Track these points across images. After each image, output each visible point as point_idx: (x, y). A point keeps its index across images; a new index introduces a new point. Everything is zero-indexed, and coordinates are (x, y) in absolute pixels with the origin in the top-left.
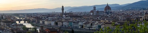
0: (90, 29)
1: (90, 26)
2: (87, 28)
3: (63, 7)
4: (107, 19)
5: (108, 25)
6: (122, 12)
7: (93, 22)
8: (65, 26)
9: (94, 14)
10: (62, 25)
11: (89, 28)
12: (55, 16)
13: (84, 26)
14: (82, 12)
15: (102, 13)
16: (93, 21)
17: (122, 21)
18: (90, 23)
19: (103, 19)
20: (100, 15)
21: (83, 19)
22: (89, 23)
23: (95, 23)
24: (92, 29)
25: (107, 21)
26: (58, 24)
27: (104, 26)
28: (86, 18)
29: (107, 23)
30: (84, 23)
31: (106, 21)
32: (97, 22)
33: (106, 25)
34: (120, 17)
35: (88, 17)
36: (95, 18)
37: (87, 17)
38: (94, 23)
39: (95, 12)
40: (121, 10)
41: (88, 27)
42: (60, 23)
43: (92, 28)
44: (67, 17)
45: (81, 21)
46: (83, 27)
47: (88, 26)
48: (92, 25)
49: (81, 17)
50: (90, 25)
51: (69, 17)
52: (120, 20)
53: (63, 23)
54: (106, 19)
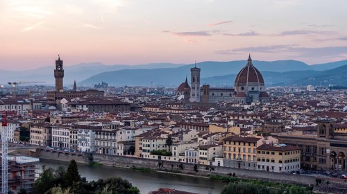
0: (163, 158)
1: (161, 148)
2: (151, 157)
3: (59, 63)
4: (237, 123)
5: (237, 146)
6: (314, 94)
7: (176, 130)
8: (61, 144)
9: (192, 100)
10: (49, 142)
11: (156, 157)
12: (25, 103)
13: (137, 146)
14: (145, 89)
15: (225, 94)
16: (177, 126)
17: (299, 134)
18: (165, 136)
19: (222, 122)
20: (214, 105)
21: (140, 119)
22: (159, 133)
23: (186, 137)
24: (172, 159)
25: (236, 131)
26: (32, 134)
27: (219, 149)
28: (155, 114)
29: (232, 139)
30: (139, 132)
31: (231, 130)
32: (194, 132)
33: (227, 145)
34: (295, 117)
35: (164, 108)
36: (192, 114)
37: (158, 110)
38: (181, 138)
39: (196, 92)
40: (310, 88)
41: (153, 153)
42: (41, 130)
43: (170, 154)
44: (74, 106)
45: (128, 124)
46: (132, 150)
47: (156, 149)
48: (169, 142)
49: (133, 109)
50: (164, 142)
51: (85, 108)
52: (294, 129)
53: (50, 132)
54: (231, 123)
